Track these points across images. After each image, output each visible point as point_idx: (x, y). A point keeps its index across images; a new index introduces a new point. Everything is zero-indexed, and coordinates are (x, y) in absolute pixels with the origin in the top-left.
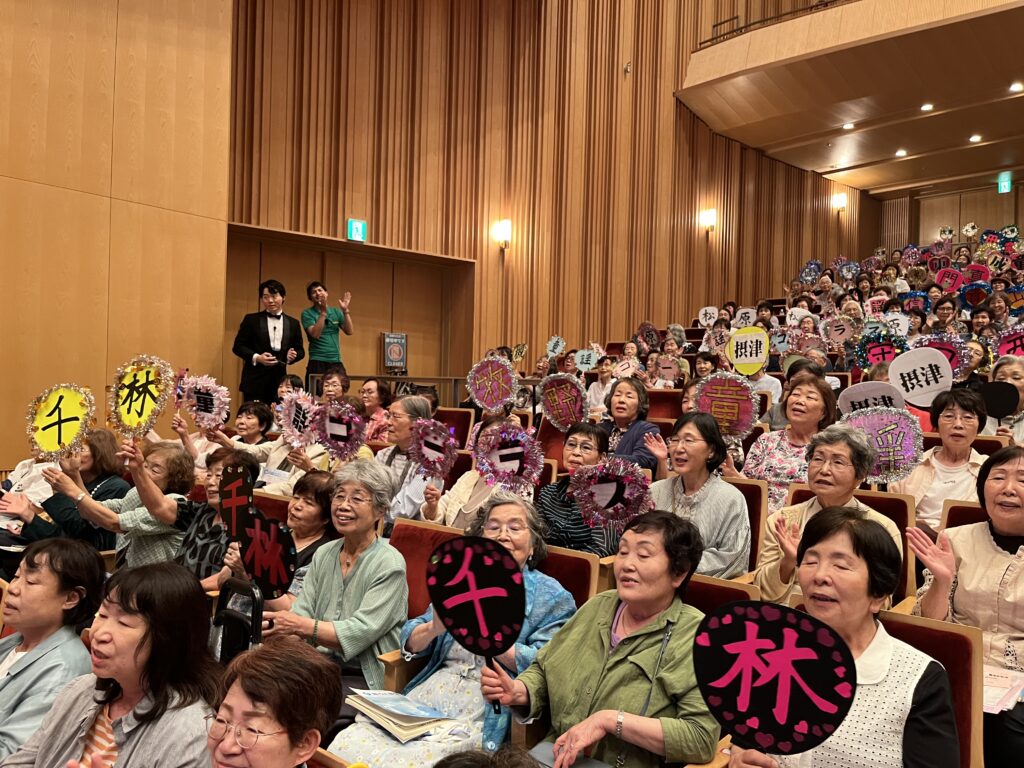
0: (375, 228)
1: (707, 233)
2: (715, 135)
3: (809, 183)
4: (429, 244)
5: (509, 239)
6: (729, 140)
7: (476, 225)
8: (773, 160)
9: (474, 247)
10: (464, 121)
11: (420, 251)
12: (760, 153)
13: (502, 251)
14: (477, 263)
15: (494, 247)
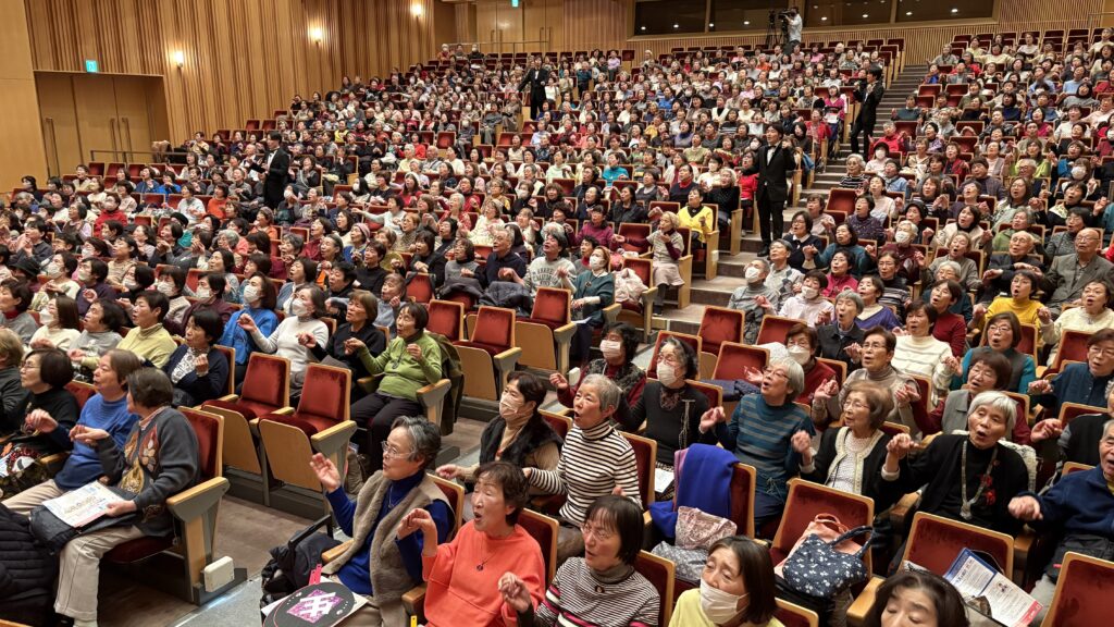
0: (102, 66)
1: (317, 43)
4: (134, 69)
5: (182, 61)
7: (161, 55)
9: (162, 67)
11: (129, 73)
13: (179, 68)
14: (164, 76)
15: (174, 66)
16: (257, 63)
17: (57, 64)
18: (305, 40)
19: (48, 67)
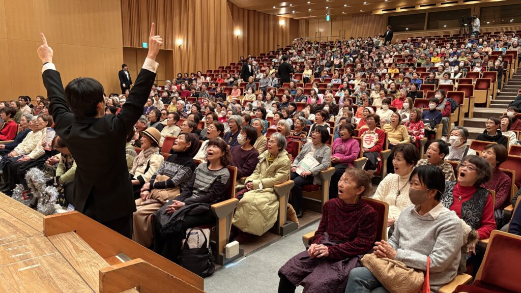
1: (238, 37)
2: (239, 8)
3: (272, 18)
5: (181, 44)
6: (244, 9)
7: (173, 40)
8: (259, 13)
9: (173, 46)
10: (168, 15)
12: (255, 11)
13: (180, 47)
14: (174, 50)
15: (178, 46)
16: (212, 45)
17: (131, 44)
18: (232, 36)
19: (128, 45)
